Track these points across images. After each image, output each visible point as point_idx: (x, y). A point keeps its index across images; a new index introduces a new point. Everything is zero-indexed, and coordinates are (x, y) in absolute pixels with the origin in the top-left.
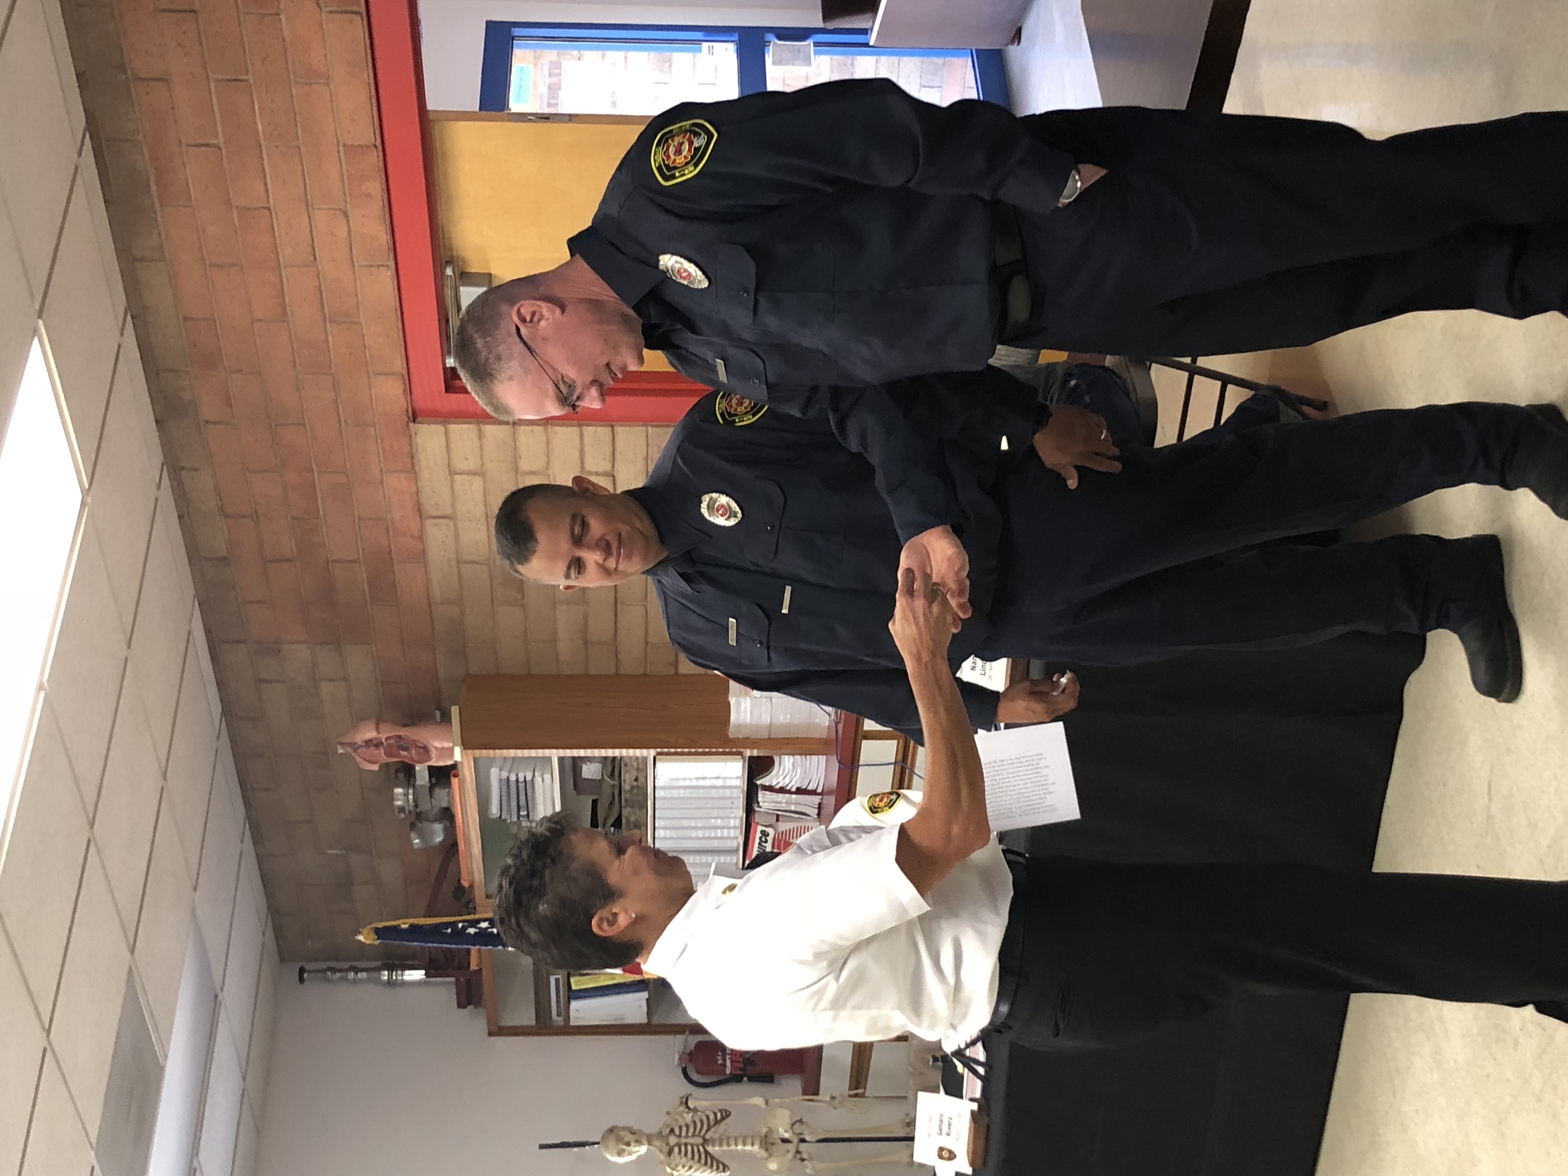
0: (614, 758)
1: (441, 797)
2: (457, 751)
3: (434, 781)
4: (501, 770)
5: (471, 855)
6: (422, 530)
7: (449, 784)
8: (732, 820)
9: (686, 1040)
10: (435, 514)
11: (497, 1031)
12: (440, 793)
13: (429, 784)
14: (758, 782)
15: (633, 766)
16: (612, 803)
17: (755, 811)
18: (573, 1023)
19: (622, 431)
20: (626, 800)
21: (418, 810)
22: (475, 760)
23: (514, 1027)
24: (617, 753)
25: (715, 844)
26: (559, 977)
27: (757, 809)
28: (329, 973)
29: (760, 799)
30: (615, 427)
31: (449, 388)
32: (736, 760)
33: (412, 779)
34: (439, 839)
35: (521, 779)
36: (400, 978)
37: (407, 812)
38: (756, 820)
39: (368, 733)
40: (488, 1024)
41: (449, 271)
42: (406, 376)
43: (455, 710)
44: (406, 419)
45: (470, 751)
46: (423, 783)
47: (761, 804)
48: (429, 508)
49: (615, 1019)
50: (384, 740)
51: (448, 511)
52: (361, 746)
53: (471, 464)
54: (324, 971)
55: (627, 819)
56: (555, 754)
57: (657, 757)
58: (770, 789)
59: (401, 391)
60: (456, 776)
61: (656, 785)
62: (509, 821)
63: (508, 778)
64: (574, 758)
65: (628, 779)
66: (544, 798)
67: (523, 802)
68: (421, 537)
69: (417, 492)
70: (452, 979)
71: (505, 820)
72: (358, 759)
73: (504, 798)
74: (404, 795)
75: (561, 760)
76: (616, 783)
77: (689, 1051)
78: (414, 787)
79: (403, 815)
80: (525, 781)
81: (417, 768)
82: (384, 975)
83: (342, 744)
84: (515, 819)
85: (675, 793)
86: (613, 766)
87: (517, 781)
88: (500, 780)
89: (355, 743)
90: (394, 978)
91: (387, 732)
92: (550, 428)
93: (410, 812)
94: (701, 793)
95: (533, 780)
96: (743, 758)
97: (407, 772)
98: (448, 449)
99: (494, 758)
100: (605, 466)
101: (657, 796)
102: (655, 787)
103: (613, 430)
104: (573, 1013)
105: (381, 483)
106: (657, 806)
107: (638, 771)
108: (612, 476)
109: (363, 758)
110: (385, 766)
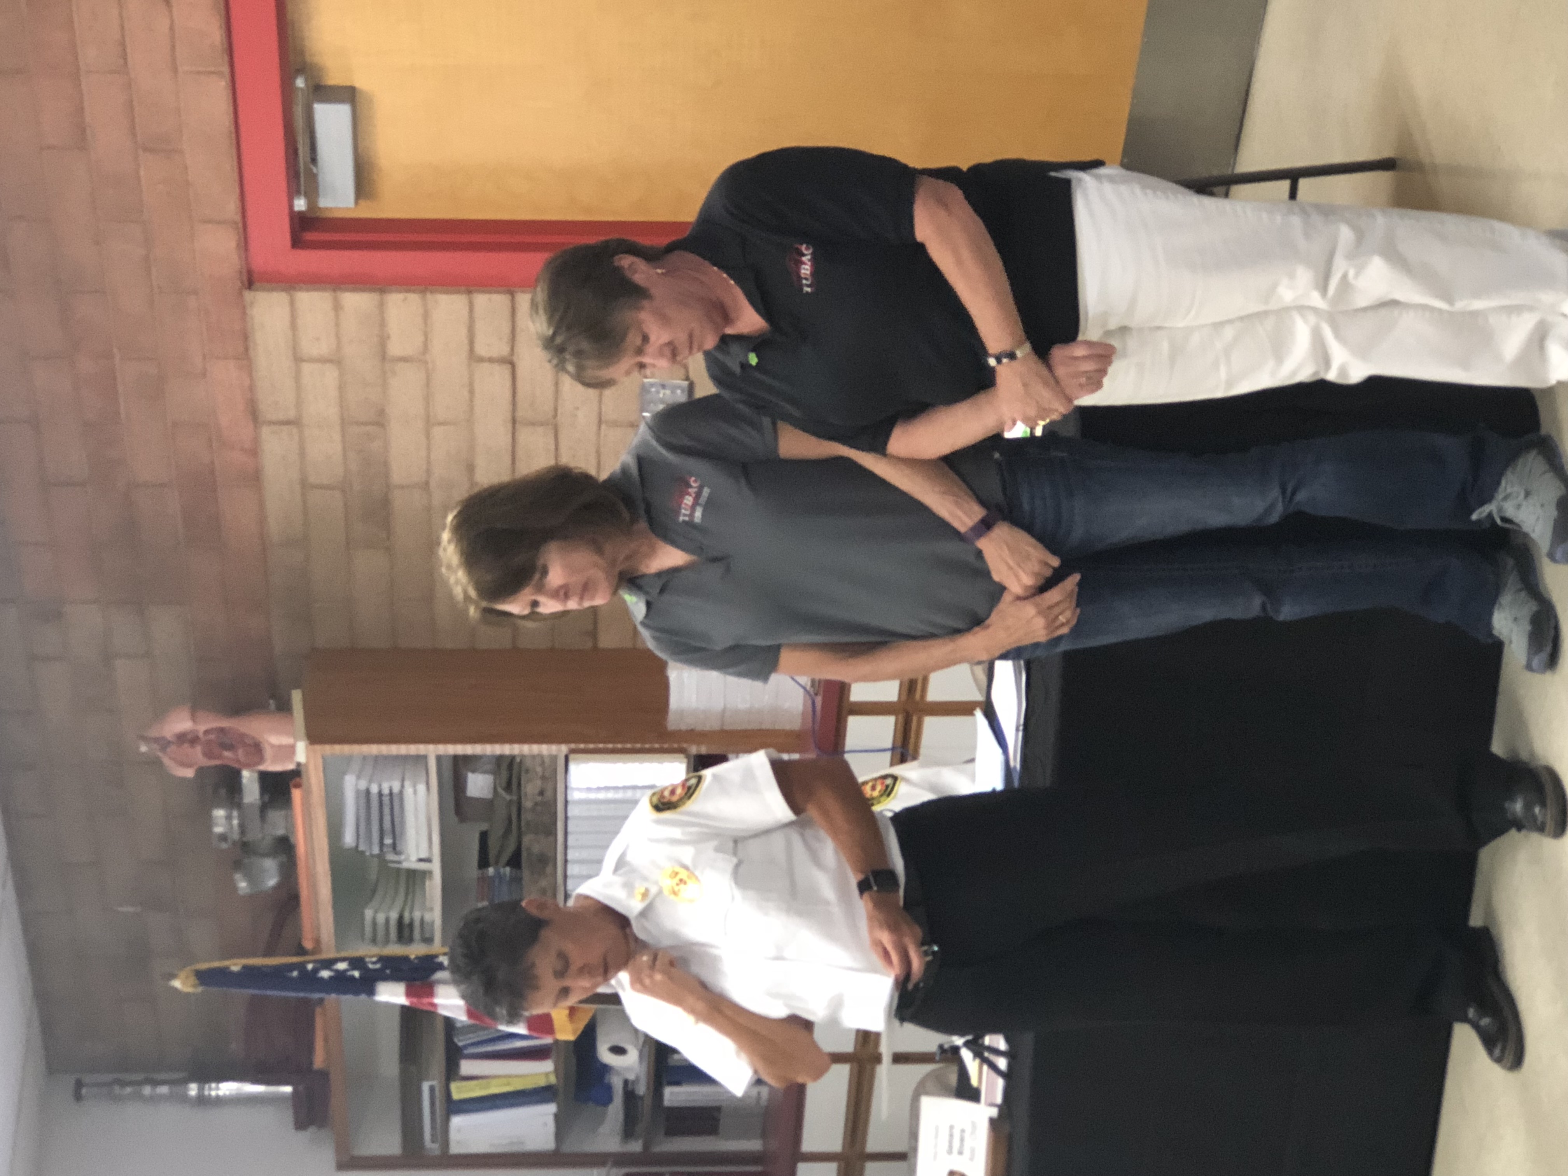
0: (512, 758)
1: (276, 819)
2: (301, 748)
3: (266, 798)
4: (359, 777)
5: (316, 900)
6: (256, 440)
7: (288, 801)
9: (608, 1172)
10: (274, 417)
11: (351, 1162)
12: (276, 816)
13: (258, 802)
15: (536, 773)
16: (508, 831)
18: (454, 1150)
20: (527, 824)
21: (245, 839)
22: (325, 760)
23: (373, 1158)
24: (515, 749)
26: (434, 1083)
28: (116, 1087)
30: (514, 295)
31: (297, 243)
32: (678, 760)
33: (237, 795)
34: (272, 882)
35: (386, 791)
36: (214, 1093)
37: (230, 842)
39: (181, 724)
40: (338, 1151)
41: (300, 83)
42: (240, 225)
43: (297, 697)
44: (239, 283)
45: (318, 747)
46: (251, 800)
48: (268, 411)
49: (511, 1146)
50: (201, 735)
51: (292, 414)
52: (169, 742)
53: (324, 348)
55: (528, 849)
56: (432, 751)
57: (572, 756)
59: (233, 244)
60: (298, 786)
61: (569, 797)
62: (368, 853)
63: (368, 789)
64: (456, 759)
65: (530, 788)
66: (416, 817)
67: (387, 824)
68: (254, 452)
69: (252, 388)
70: (289, 1087)
72: (166, 761)
73: (363, 819)
74: (227, 818)
75: (439, 758)
76: (515, 798)
78: (239, 804)
79: (224, 846)
80: (391, 794)
81: (244, 776)
82: (192, 1090)
83: (148, 740)
84: (376, 850)
85: (588, 811)
86: (511, 773)
87: (380, 794)
88: (358, 792)
89: (163, 738)
90: (206, 1092)
91: (207, 723)
92: (429, 296)
93: (234, 842)
95: (401, 793)
96: (688, 757)
97: (229, 784)
98: (294, 326)
99: (349, 759)
100: (501, 349)
101: (570, 814)
102: (566, 802)
103: (513, 297)
104: (453, 1135)
105: (204, 374)
106: (570, 829)
107: (543, 778)
108: (510, 362)
109: (174, 759)
110: (201, 772)
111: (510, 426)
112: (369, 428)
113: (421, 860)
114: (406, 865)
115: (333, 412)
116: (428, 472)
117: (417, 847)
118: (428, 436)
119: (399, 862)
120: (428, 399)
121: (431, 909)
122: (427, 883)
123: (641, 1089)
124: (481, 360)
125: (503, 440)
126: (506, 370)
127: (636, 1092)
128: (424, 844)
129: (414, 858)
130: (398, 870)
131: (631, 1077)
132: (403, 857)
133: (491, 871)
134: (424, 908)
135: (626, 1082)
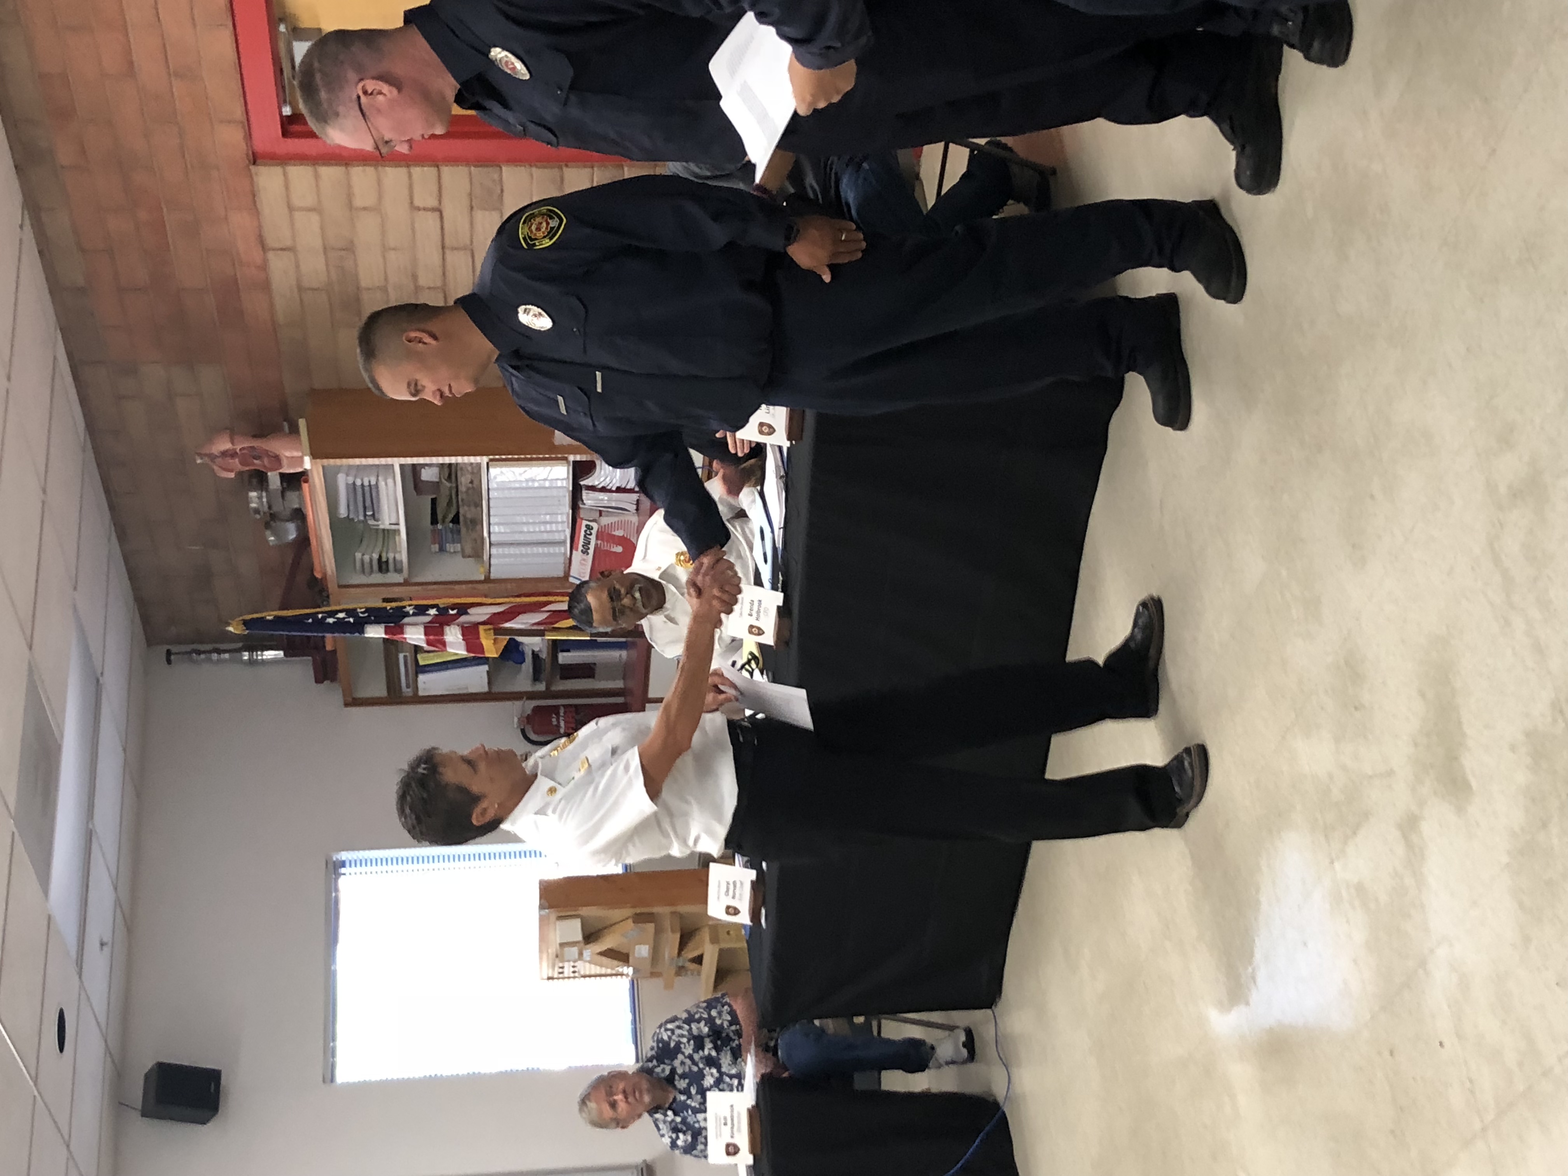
0: (450, 465)
1: (293, 500)
2: (307, 460)
3: (285, 485)
4: (347, 475)
5: (322, 549)
6: (265, 261)
7: (299, 488)
8: (559, 516)
9: (523, 705)
10: (277, 245)
11: (353, 702)
12: (292, 496)
13: (281, 488)
14: (582, 483)
15: (468, 470)
16: (450, 503)
17: (579, 508)
18: (421, 693)
19: (446, 170)
20: (462, 500)
21: (271, 512)
22: (323, 467)
23: (368, 699)
24: (453, 460)
25: (545, 537)
26: (407, 654)
27: (581, 506)
28: (194, 655)
29: (584, 497)
30: (440, 167)
31: (285, 134)
32: (562, 465)
33: (265, 484)
34: (292, 535)
35: (366, 483)
36: (260, 658)
37: (262, 513)
38: (581, 516)
39: (223, 445)
40: (344, 695)
41: (282, 28)
42: (246, 124)
43: (302, 423)
44: (247, 162)
45: (318, 460)
46: (275, 487)
47: (585, 502)
48: (270, 242)
49: (459, 689)
50: (238, 451)
51: (288, 243)
52: (216, 457)
53: (309, 200)
54: (190, 653)
55: (464, 516)
56: (396, 462)
57: (490, 463)
58: (592, 488)
59: (241, 135)
60: (306, 481)
61: (490, 487)
62: (356, 520)
63: (354, 482)
64: (414, 465)
65: (464, 481)
66: (388, 499)
67: (368, 503)
68: (264, 267)
69: (260, 227)
70: (310, 658)
71: (353, 519)
72: (216, 468)
73: (352, 500)
74: (258, 498)
75: (402, 466)
76: (454, 485)
77: (526, 715)
78: (267, 490)
79: (258, 516)
80: (370, 486)
81: (269, 474)
82: (245, 656)
83: (201, 455)
84: (361, 518)
85: (507, 494)
86: (451, 471)
87: (362, 485)
88: (347, 484)
89: (212, 454)
90: (255, 657)
91: (242, 444)
92: (380, 168)
93: (264, 513)
94: (531, 493)
95: (377, 485)
96: (568, 462)
97: (259, 479)
98: (287, 187)
99: (341, 466)
100: (432, 202)
101: (490, 496)
102: (488, 489)
103: (439, 170)
104: (420, 685)
105: (226, 218)
106: (491, 505)
107: (472, 473)
108: (439, 211)
109: (220, 467)
110: (240, 474)
111: (441, 250)
112: (343, 253)
113: (390, 524)
114: (382, 527)
115: (318, 243)
116: (386, 279)
117: (389, 516)
118: (384, 257)
119: (378, 525)
120: (383, 233)
121: (400, 552)
122: (397, 538)
123: (544, 655)
124: (419, 209)
125: (436, 259)
126: (437, 214)
127: (541, 656)
128: (394, 515)
129: (387, 522)
130: (377, 530)
131: (536, 649)
132: (380, 522)
133: (440, 526)
134: (395, 551)
135: (533, 652)
